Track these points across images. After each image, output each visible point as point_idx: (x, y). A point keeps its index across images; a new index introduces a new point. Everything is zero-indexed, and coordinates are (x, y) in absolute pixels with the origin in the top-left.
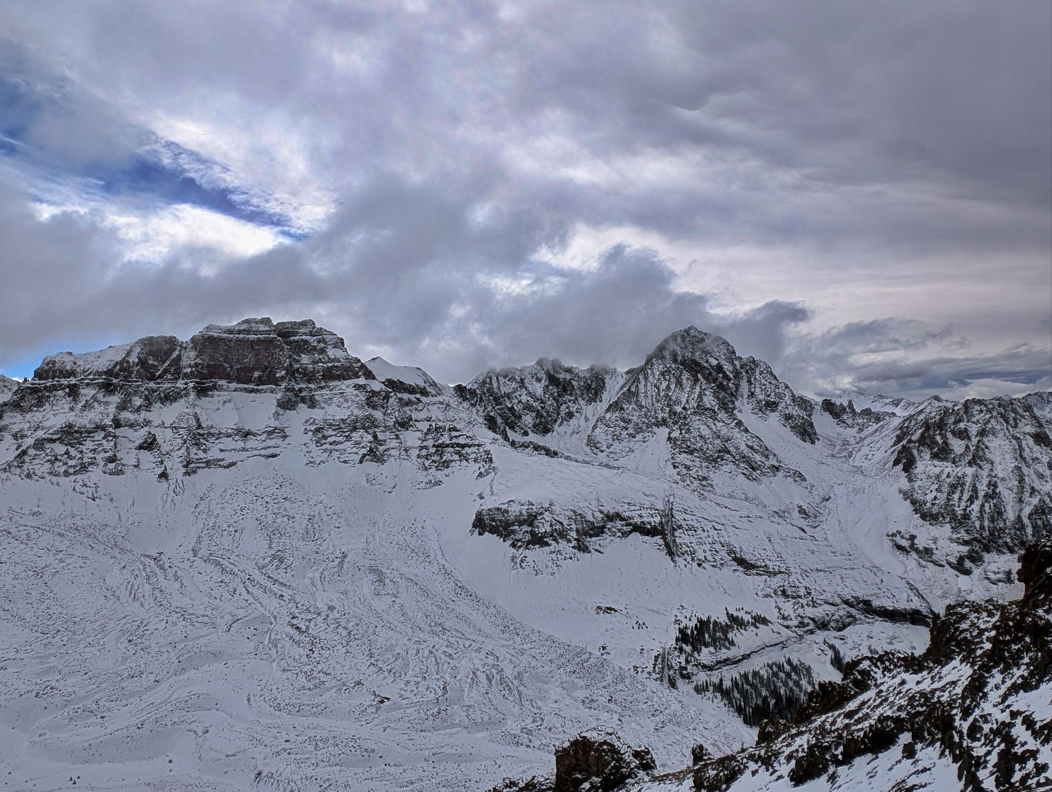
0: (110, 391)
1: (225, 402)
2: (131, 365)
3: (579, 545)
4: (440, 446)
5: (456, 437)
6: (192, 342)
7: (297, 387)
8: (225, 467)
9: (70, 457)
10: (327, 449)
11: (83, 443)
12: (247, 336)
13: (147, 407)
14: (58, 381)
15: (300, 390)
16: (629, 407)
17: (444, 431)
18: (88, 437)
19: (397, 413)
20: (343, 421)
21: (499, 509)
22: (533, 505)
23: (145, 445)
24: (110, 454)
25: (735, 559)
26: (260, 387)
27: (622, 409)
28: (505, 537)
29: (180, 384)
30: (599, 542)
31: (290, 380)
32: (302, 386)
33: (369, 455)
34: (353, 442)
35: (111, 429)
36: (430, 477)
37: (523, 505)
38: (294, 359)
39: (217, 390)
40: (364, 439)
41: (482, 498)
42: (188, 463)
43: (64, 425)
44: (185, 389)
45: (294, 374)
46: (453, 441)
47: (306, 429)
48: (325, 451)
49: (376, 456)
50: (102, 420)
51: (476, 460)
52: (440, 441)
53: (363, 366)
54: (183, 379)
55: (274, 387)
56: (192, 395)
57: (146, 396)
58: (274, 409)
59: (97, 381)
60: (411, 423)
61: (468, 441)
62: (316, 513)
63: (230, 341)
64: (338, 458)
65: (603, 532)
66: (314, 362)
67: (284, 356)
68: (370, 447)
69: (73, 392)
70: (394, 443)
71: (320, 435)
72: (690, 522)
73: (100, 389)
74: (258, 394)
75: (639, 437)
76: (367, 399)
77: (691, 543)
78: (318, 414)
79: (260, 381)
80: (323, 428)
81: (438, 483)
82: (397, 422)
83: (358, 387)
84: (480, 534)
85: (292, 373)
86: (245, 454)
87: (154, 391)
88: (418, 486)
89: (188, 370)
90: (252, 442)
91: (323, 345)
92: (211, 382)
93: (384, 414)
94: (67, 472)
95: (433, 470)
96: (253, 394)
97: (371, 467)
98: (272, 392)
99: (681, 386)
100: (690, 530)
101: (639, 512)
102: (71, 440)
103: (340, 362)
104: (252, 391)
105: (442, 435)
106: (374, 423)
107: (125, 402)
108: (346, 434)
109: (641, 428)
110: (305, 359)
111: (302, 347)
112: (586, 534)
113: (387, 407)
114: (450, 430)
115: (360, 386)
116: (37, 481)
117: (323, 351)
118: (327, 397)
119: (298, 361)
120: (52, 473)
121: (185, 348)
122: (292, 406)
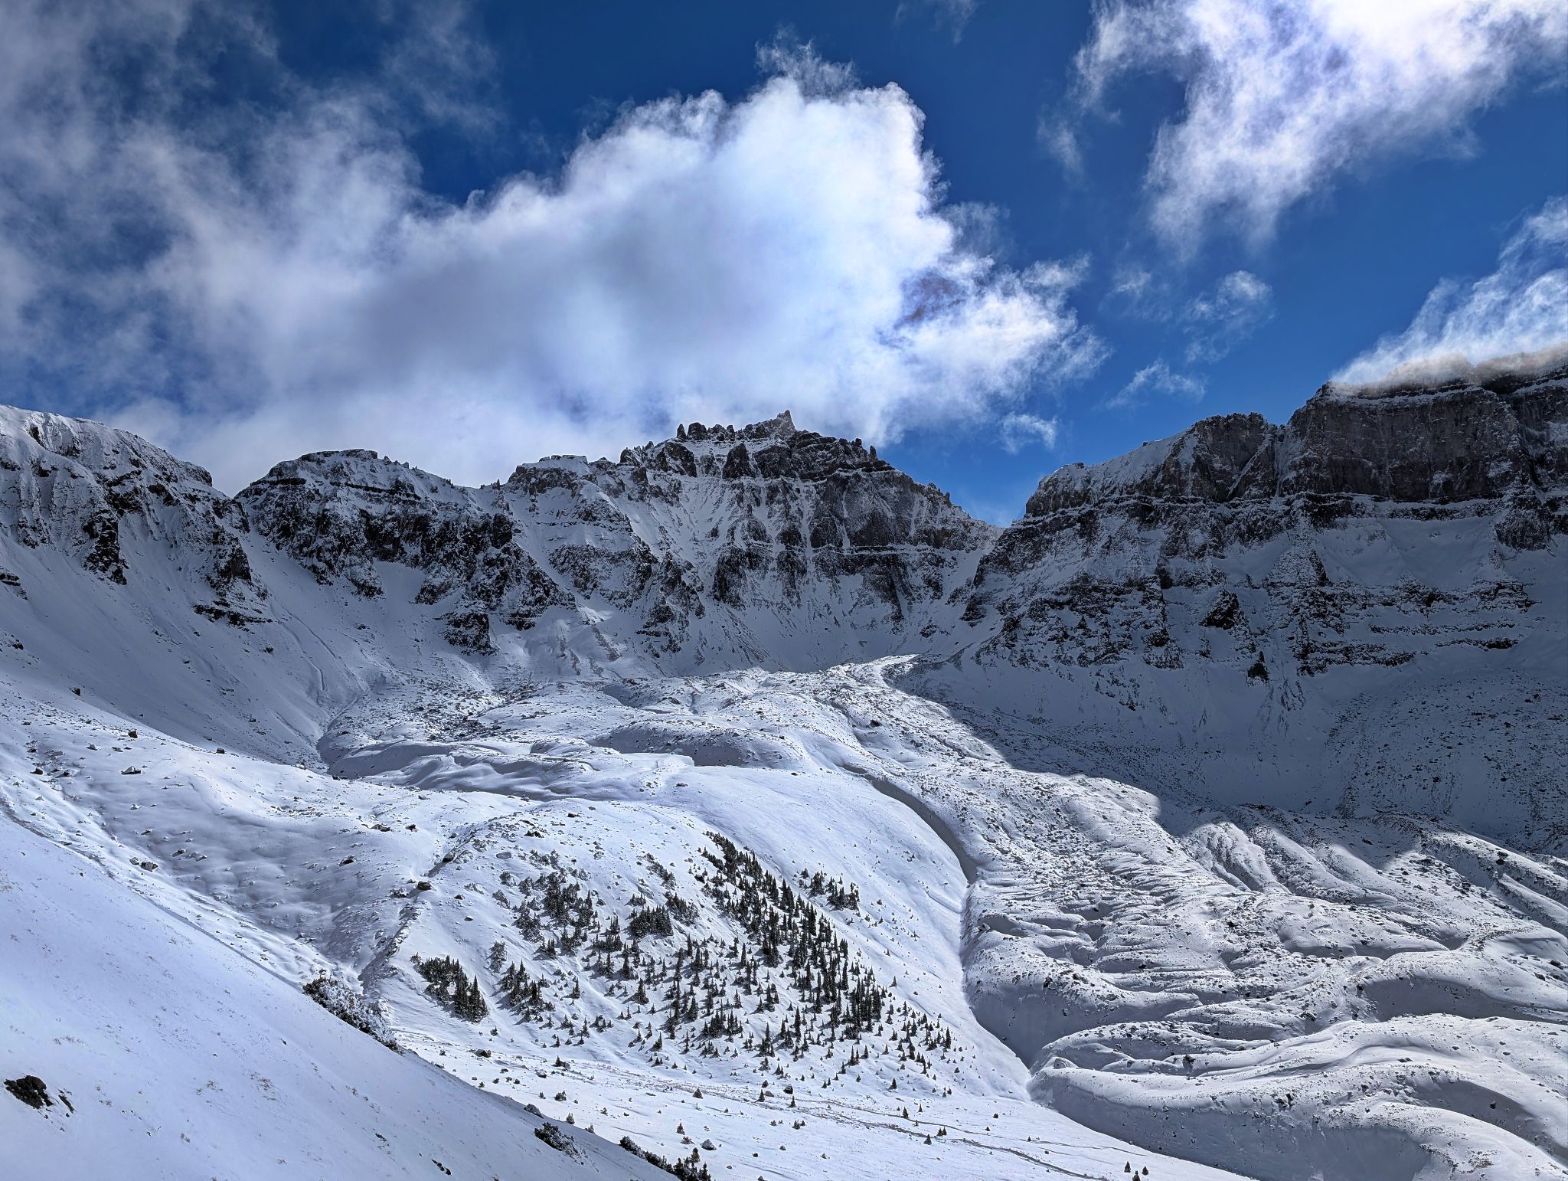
0: (1149, 521)
2: (1183, 470)
6: (1294, 424)
7: (1543, 498)
8: (1388, 664)
9: (1088, 633)
11: (1109, 609)
12: (1411, 399)
13: (1216, 548)
14: (1063, 513)
15: (1554, 503)
18: (1116, 600)
23: (1218, 617)
24: (1157, 629)
26: (1449, 506)
29: (1277, 504)
31: (1524, 482)
35: (1155, 586)
38: (1529, 437)
42: (1307, 650)
43: (1075, 578)
44: (1287, 513)
50: (1137, 571)
54: (1282, 495)
55: (1486, 501)
56: (1303, 522)
57: (1214, 528)
59: (1125, 503)
63: (1374, 413)
69: (1087, 526)
73: (1132, 516)
79: (1448, 492)
87: (1228, 522)
89: (1291, 475)
92: (1339, 498)
94: (1085, 658)
96: (1435, 521)
102: (1087, 602)
104: (1432, 514)
107: (1176, 540)
110: (1560, 431)
111: (1550, 405)
116: (1038, 669)
120: (1059, 658)
121: (1281, 438)
122: (1535, 539)
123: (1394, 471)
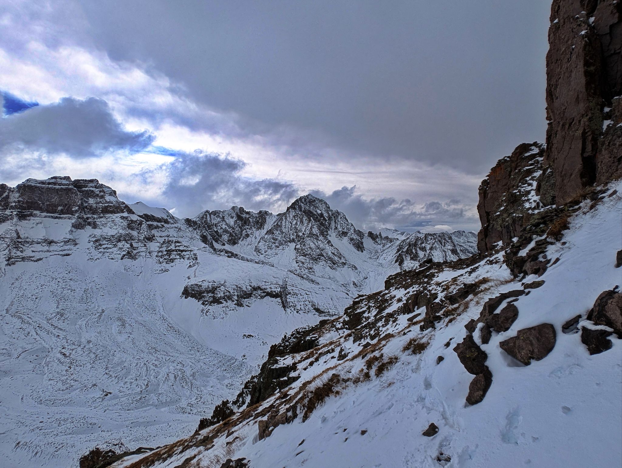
1: (37, 224)
3: (238, 303)
4: (169, 251)
5: (178, 246)
6: (17, 188)
7: (85, 216)
8: (35, 261)
10: (101, 252)
12: (54, 186)
15: (88, 218)
16: (277, 233)
17: (172, 243)
19: (146, 233)
20: (113, 236)
21: (197, 285)
22: (215, 282)
25: (315, 309)
26: (62, 216)
27: (273, 233)
28: (199, 300)
29: (8, 212)
30: (248, 301)
31: (81, 212)
32: (89, 216)
33: (127, 255)
34: (117, 248)
36: (162, 268)
37: (210, 282)
38: (85, 201)
39: (33, 216)
40: (125, 246)
41: (189, 278)
42: (10, 258)
44: (11, 215)
45: (84, 209)
46: (177, 248)
47: (89, 240)
48: (100, 252)
49: (131, 256)
51: (188, 259)
52: (170, 248)
53: (127, 207)
54: (10, 210)
55: (71, 216)
56: (16, 219)
58: (69, 228)
60: (154, 238)
61: (185, 248)
62: (90, 288)
63: (43, 189)
64: (108, 256)
65: (251, 296)
66: (97, 203)
67: (78, 199)
68: (128, 251)
70: (143, 249)
71: (98, 244)
72: (295, 291)
74: (60, 220)
75: (281, 247)
76: (128, 225)
77: (294, 301)
78: (98, 232)
79: (62, 212)
80: (99, 240)
81: (167, 271)
82: (145, 237)
83: (123, 218)
84: (186, 298)
85: (82, 208)
86: (48, 254)
88: (155, 272)
89: (14, 204)
90: (53, 247)
91: (102, 194)
92: (28, 212)
93: (138, 233)
95: (164, 264)
96: (57, 220)
97: (128, 262)
98: (69, 219)
99: (303, 223)
100: (295, 295)
101: (270, 286)
103: (112, 203)
104: (56, 218)
105: (171, 245)
106: (131, 238)
108: (114, 243)
109: (282, 243)
110: (91, 201)
111: (90, 194)
112: (242, 297)
113: (140, 229)
114: (176, 242)
115: (124, 217)
117: (102, 197)
118: (104, 222)
119: (87, 202)
121: (13, 191)
122: (82, 227)
123: (47, 205)
